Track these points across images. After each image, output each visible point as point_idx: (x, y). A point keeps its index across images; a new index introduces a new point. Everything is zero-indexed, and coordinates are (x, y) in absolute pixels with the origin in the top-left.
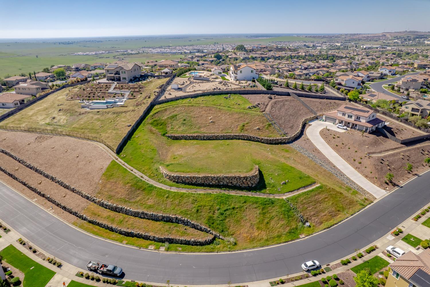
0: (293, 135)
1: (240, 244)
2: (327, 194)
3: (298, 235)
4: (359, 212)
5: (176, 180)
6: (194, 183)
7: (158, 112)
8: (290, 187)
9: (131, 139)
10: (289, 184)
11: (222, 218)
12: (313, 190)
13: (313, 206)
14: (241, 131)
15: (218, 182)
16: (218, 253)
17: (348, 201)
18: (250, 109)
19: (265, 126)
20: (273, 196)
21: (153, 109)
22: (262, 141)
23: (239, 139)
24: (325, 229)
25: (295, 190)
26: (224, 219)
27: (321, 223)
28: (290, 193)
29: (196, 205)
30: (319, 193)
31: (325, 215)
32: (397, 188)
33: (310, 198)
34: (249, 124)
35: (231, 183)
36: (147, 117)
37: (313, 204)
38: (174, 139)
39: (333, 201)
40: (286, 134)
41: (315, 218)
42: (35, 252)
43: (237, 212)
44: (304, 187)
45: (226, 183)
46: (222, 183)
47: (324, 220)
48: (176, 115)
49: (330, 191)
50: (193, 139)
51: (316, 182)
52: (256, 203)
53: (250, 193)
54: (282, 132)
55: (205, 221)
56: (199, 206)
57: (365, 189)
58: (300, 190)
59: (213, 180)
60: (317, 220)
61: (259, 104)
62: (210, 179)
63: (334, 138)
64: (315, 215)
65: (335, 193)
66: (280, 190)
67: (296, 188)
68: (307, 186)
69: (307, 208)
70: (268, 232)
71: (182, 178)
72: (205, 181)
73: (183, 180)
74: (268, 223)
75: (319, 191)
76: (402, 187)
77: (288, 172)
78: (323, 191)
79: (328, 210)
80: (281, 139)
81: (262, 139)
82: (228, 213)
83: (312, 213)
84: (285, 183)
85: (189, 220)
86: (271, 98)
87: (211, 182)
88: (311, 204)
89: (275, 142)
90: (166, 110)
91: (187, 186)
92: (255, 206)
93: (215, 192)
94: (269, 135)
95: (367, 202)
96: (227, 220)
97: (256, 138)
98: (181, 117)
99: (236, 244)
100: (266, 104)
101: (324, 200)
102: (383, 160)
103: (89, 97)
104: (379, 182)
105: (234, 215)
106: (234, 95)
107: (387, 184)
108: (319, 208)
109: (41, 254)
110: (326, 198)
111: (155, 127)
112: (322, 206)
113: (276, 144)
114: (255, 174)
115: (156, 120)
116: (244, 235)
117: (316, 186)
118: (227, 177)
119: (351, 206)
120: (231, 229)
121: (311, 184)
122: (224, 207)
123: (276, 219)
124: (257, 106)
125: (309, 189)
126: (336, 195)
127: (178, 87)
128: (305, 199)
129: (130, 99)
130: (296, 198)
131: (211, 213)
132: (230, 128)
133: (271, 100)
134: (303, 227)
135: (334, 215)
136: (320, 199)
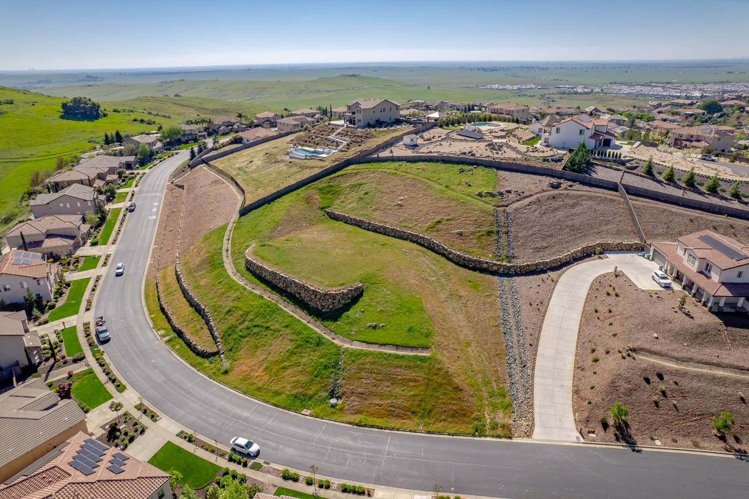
0: (525, 264)
1: (228, 378)
2: (424, 375)
3: (304, 407)
4: (451, 437)
6: (262, 277)
7: (344, 175)
8: (377, 336)
9: (272, 203)
10: (378, 331)
11: (245, 333)
12: (403, 357)
13: (374, 381)
14: (428, 230)
15: (286, 287)
16: (198, 373)
17: (455, 408)
18: (479, 198)
19: (479, 232)
20: (334, 337)
21: (345, 169)
22: (451, 256)
23: (414, 242)
24: (350, 423)
25: (376, 344)
26: (245, 337)
27: (358, 412)
28: (364, 344)
29: (236, 304)
30: (410, 367)
31: (378, 405)
32: (620, 446)
33: (383, 365)
34: (451, 222)
35: (300, 294)
36: (321, 180)
37: (378, 378)
38: (332, 218)
39: (423, 393)
40: (509, 258)
41: (357, 399)
42: (93, 290)
43: (266, 335)
44: (397, 347)
45: (293, 291)
46: (289, 290)
47: (367, 411)
48: (362, 185)
49: (436, 374)
50: (355, 225)
51: (428, 348)
52: (299, 334)
53: (309, 318)
54: (504, 253)
55: (224, 327)
56: (234, 307)
57: (536, 410)
58: (387, 347)
59: (281, 281)
60: (357, 403)
61: (509, 192)
63: (608, 294)
64: (362, 396)
65: (445, 381)
66: (352, 333)
67: (380, 342)
68: (404, 346)
69: (361, 378)
70: (271, 380)
73: (254, 268)
74: (284, 368)
75: (411, 364)
76: (639, 451)
77: (404, 313)
78: (422, 368)
79: (394, 401)
80: (487, 263)
81: (451, 253)
82: (256, 330)
83: (360, 390)
84: (374, 327)
85: (210, 318)
86: (556, 187)
88: (375, 375)
89: (473, 264)
90: (357, 174)
91: (253, 278)
92: (294, 337)
93: (270, 297)
94: (471, 250)
95: (499, 431)
96: (248, 339)
97: (441, 248)
98: (366, 188)
99: (226, 372)
100: (527, 194)
101: (405, 382)
102: (660, 376)
103: (306, 142)
104: (586, 414)
105: (258, 337)
106: (483, 168)
107: (605, 426)
108: (382, 389)
109: (94, 294)
110: (415, 381)
111: (322, 195)
112: (389, 389)
113: (474, 269)
114: (333, 292)
115: (332, 186)
116: (244, 368)
117: (419, 354)
118: (295, 282)
119: (450, 420)
120: (241, 352)
121: (415, 347)
122: (258, 321)
123: (300, 368)
124: (501, 194)
125: (401, 353)
126: (441, 385)
127: (412, 143)
128: (373, 363)
129: (342, 151)
130: (358, 355)
131: (239, 322)
132: (416, 220)
133: (550, 191)
134: (324, 400)
135: (395, 414)
136: (400, 377)
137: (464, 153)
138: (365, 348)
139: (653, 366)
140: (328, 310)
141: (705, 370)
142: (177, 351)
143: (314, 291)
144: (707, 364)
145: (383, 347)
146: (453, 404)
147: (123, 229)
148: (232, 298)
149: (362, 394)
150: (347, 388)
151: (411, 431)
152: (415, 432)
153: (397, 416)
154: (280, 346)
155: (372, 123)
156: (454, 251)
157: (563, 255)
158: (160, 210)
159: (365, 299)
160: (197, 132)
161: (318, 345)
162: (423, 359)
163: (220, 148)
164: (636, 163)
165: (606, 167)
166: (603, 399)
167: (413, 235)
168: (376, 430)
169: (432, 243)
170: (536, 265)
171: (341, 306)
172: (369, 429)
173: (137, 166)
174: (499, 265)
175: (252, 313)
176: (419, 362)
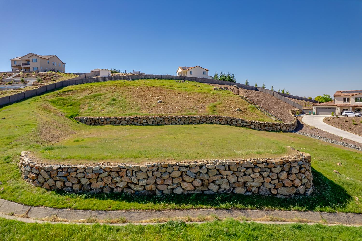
5: (59, 185)
6: (119, 190)
14: (213, 112)
15: (203, 185)
19: (248, 108)
21: (65, 88)
23: (211, 123)
36: (45, 95)
38: (90, 125)
40: (281, 121)
45: (227, 187)
54: (275, 118)
59: (186, 178)
62: (176, 174)
71: (79, 176)
72: (159, 181)
73: (84, 181)
87: (179, 185)
90: (84, 89)
98: (108, 97)
111: (58, 106)
115: (64, 99)
124: (226, 89)
127: (110, 75)
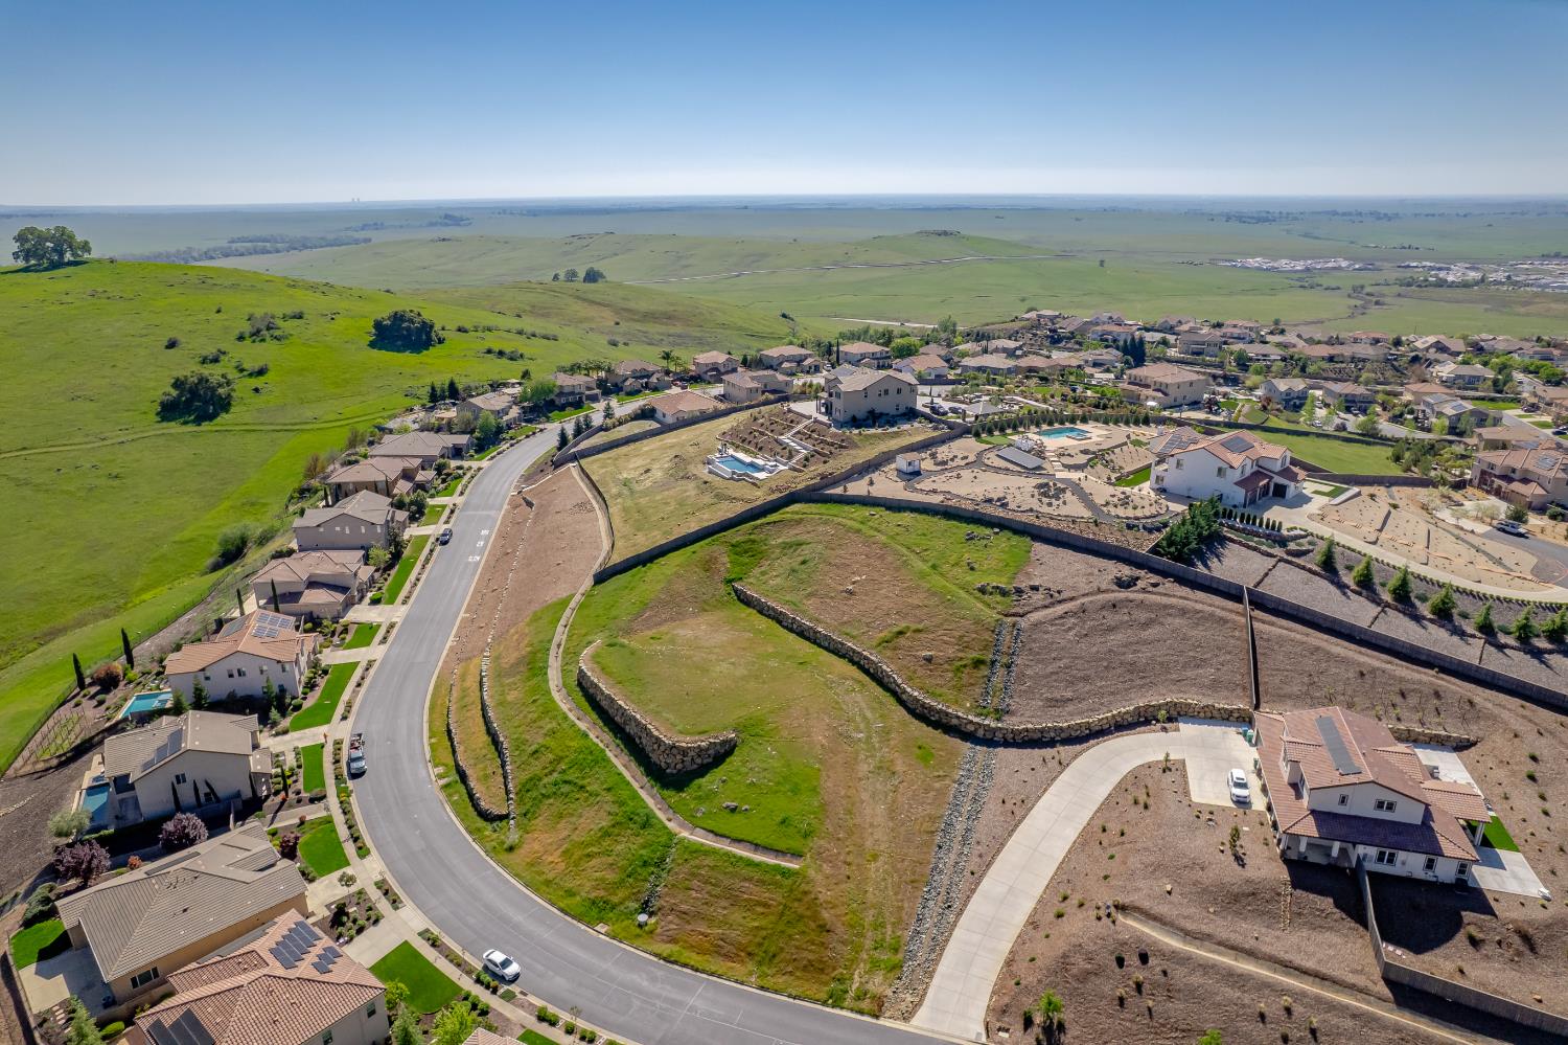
0: (1021, 727)
1: (515, 858)
2: (780, 899)
3: (601, 920)
4: (791, 1000)
6: (598, 700)
8: (735, 824)
9: (650, 565)
10: (737, 817)
11: (550, 790)
12: (758, 865)
13: (706, 896)
15: (622, 724)
16: (474, 844)
17: (811, 957)
18: (979, 595)
19: (961, 659)
20: (671, 817)
21: (781, 511)
22: (904, 697)
23: (853, 664)
24: (656, 955)
25: (728, 837)
26: (548, 797)
27: (673, 940)
28: (711, 835)
29: (549, 741)
30: (762, 882)
31: (702, 934)
33: (725, 873)
34: (920, 635)
35: (640, 738)
36: (740, 527)
37: (713, 893)
38: (742, 601)
39: (771, 926)
40: (1000, 713)
41: (676, 921)
42: (359, 685)
43: (578, 799)
44: (757, 847)
45: (633, 735)
46: (627, 729)
48: (802, 544)
49: (800, 900)
50: (773, 619)
51: (801, 856)
52: (622, 804)
53: (645, 780)
54: (993, 702)
55: (524, 776)
56: (545, 746)
57: (936, 981)
58: (741, 845)
60: (675, 927)
61: (1035, 588)
62: (615, 707)
63: (1136, 802)
64: (684, 916)
65: (808, 913)
66: (698, 815)
67: (734, 835)
68: (767, 848)
69: (690, 889)
70: (567, 871)
71: (587, 680)
74: (588, 855)
75: (767, 877)
77: (785, 793)
78: (781, 886)
79: (728, 932)
80: (958, 717)
81: (905, 692)
82: (566, 788)
83: (684, 907)
84: (733, 810)
85: (508, 759)
86: (1127, 585)
87: (617, 715)
88: (710, 888)
89: (936, 716)
91: (583, 701)
92: (615, 808)
93: (599, 737)
94: (938, 690)
95: (866, 1004)
96: (551, 801)
97: (891, 680)
99: (511, 849)
100: (1064, 595)
101: (750, 906)
102: (1144, 958)
103: (743, 441)
104: (1006, 1000)
105: (567, 800)
106: (1009, 534)
107: (1028, 1023)
108: (715, 911)
109: (359, 692)
110: (766, 905)
111: (733, 557)
112: (725, 912)
113: (936, 725)
114: (684, 744)
115: (753, 541)
116: (536, 846)
117: (784, 864)
118: (636, 720)
119: (798, 974)
120: (537, 820)
121: (782, 852)
122: (572, 775)
123: (610, 860)
124: (1019, 591)
125: (758, 857)
126: (801, 917)
127: (911, 469)
128: (712, 868)
129: (795, 470)
130: (695, 852)
131: (546, 771)
132: (867, 625)
133: (1113, 591)
134: (631, 914)
135: (723, 952)
136: (746, 896)
137: (989, 501)
138: (709, 842)
139: (1139, 939)
140: (675, 771)
141: (1226, 960)
142: (454, 805)
143: (657, 738)
144: (1233, 948)
145: (736, 845)
146: (810, 951)
147: (424, 577)
148: (544, 731)
149: (684, 913)
150: (667, 902)
151: (736, 981)
152: (742, 984)
153: (727, 956)
154: (592, 819)
155: (861, 415)
156: (909, 690)
157: (1095, 718)
158: (489, 545)
159: (734, 761)
160: (583, 390)
161: (644, 827)
162: (786, 873)
163: (614, 427)
164: (1310, 543)
165: (1249, 547)
166: (1040, 981)
167: (854, 651)
168: (689, 971)
169: (880, 670)
170: (1042, 731)
171: (695, 766)
172: (680, 968)
173: (472, 452)
174: (978, 724)
175: (566, 760)
176: (779, 877)
